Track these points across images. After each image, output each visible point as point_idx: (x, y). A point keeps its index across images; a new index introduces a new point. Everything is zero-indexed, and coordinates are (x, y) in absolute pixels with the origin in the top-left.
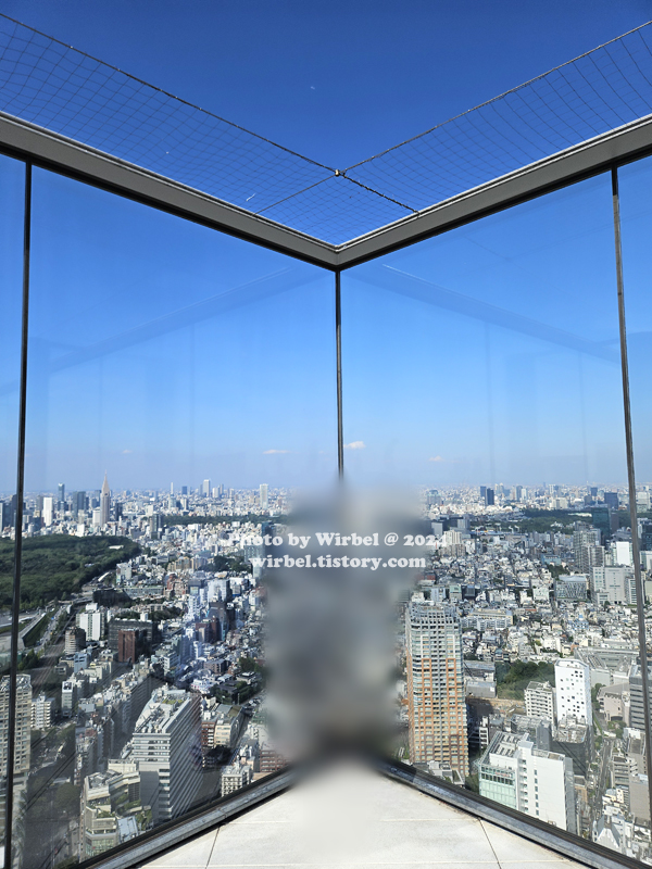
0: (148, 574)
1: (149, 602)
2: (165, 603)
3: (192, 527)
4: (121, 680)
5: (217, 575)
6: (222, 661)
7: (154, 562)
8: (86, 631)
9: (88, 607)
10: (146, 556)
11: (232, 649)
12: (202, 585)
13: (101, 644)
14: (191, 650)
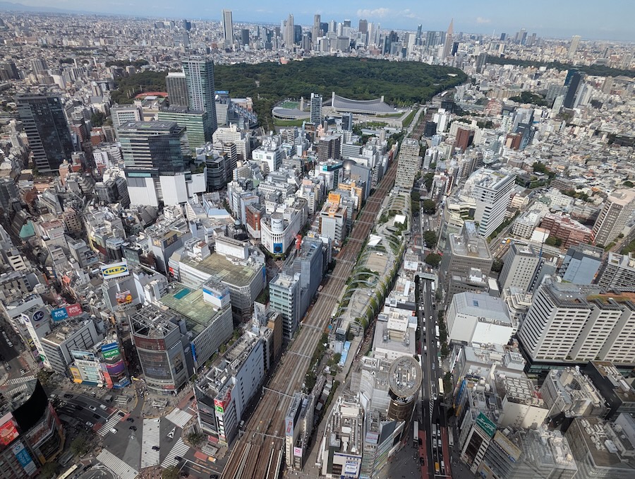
1: (474, 115)
4: (458, 157)
5: (522, 105)
8: (437, 124)
9: (440, 110)
11: (529, 156)
12: (512, 110)
13: (444, 134)
14: (500, 150)
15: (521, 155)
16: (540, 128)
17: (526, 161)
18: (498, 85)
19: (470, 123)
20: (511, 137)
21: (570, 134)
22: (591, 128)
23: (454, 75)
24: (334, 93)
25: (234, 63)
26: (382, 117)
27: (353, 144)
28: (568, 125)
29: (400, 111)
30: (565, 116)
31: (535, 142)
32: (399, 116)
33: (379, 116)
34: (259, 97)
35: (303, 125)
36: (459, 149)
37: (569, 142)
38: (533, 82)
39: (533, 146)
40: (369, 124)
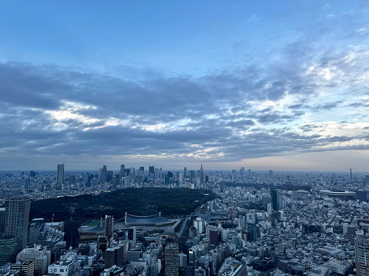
0: (220, 207)
1: (221, 220)
2: (228, 221)
3: (238, 188)
4: (212, 251)
5: (250, 210)
6: (254, 250)
7: (222, 202)
8: (197, 229)
9: (197, 219)
10: (219, 199)
11: (259, 245)
12: (244, 214)
13: (203, 235)
14: (240, 243)
15: (254, 244)
16: (262, 225)
17: (258, 249)
18: (234, 199)
19: (217, 226)
20: (245, 233)
21: (281, 227)
22: (293, 222)
23: (207, 195)
24: (126, 213)
25: (59, 197)
26: (160, 226)
27: (136, 250)
28: (279, 221)
29: (173, 221)
30: (275, 216)
31: (262, 234)
32: (172, 224)
33: (158, 226)
34: (71, 220)
35: (98, 239)
36: (214, 245)
37: (282, 233)
38: (254, 196)
39: (261, 238)
40: (151, 232)
